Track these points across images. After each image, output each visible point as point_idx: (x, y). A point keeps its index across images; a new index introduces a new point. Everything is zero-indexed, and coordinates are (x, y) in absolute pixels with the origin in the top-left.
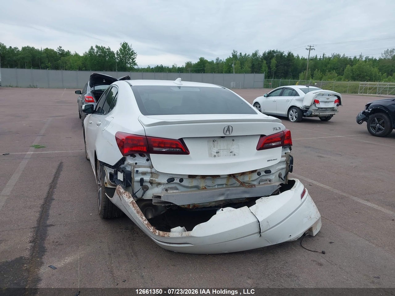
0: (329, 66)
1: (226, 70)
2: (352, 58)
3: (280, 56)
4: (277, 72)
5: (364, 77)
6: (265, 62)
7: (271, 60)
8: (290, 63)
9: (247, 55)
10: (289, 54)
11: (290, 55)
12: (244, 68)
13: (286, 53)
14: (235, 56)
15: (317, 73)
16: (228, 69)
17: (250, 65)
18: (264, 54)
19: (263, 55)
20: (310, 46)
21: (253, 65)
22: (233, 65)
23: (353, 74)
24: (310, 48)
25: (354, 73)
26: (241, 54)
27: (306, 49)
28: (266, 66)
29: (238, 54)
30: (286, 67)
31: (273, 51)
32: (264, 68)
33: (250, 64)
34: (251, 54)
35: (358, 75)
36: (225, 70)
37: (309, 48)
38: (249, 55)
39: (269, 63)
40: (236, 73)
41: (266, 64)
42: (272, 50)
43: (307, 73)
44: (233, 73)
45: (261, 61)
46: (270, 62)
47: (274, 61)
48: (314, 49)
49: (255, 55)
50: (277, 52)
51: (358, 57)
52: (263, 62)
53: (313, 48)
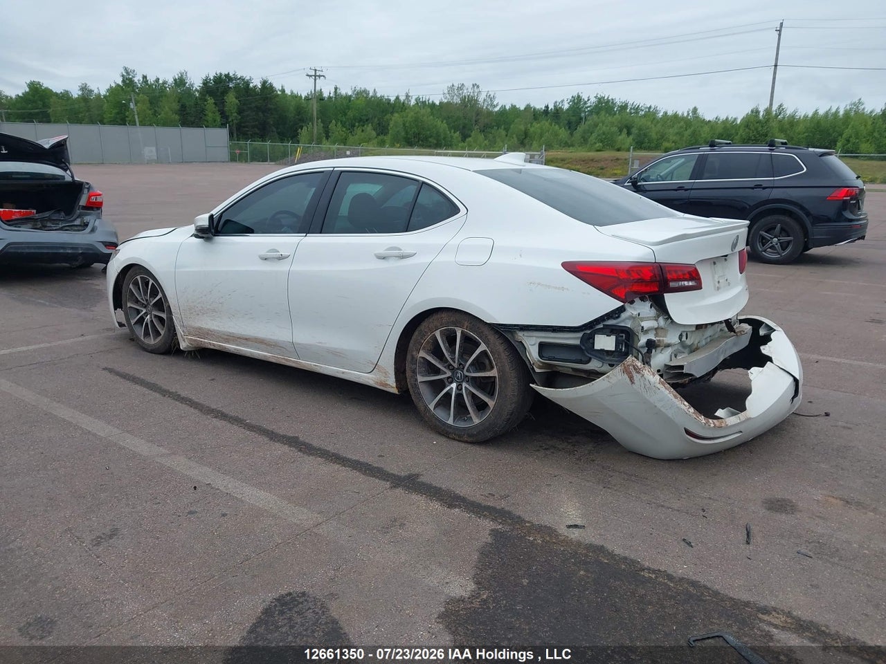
0: (350, 114)
1: (113, 115)
2: (393, 99)
3: (244, 89)
4: (243, 125)
5: (426, 139)
6: (211, 101)
7: (225, 98)
8: (269, 106)
9: (161, 82)
10: (264, 83)
11: (267, 88)
12: (163, 113)
13: (256, 83)
14: (128, 82)
15: (336, 129)
16: (118, 113)
17: (176, 106)
18: (206, 82)
19: (204, 84)
20: (316, 70)
21: (183, 107)
22: (132, 105)
23: (407, 133)
24: (316, 73)
25: (409, 130)
26: (145, 77)
27: (308, 75)
28: (214, 109)
29: (138, 79)
30: (260, 114)
31: (227, 76)
32: (210, 114)
33: (174, 104)
34: (171, 81)
35: (417, 135)
36: (110, 117)
37: (314, 74)
38: (165, 83)
39: (220, 103)
40: (143, 124)
41: (214, 106)
42: (223, 73)
43: (316, 128)
44: (135, 125)
45: (201, 99)
46: (223, 102)
47: (231, 99)
48: (324, 76)
49: (180, 82)
50: (236, 79)
51: (402, 98)
52: (206, 100)
53: (321, 74)
